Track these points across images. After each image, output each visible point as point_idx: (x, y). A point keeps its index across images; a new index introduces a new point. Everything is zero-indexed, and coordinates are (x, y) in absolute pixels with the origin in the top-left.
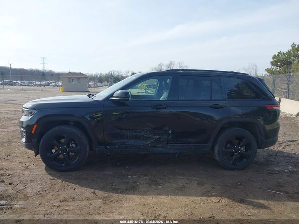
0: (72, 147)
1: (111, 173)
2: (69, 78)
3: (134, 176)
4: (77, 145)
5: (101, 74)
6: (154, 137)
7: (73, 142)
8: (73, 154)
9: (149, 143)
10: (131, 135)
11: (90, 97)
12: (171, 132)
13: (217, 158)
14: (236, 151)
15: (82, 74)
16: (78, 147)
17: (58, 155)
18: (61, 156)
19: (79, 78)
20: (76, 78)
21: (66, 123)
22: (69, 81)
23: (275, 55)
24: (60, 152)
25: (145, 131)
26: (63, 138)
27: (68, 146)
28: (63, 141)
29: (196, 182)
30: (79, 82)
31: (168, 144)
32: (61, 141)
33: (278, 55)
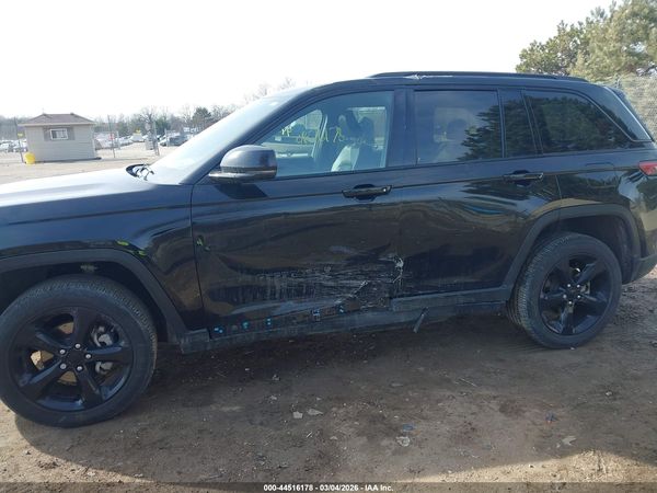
0: (103, 344)
1: (236, 408)
2: (46, 128)
3: (310, 412)
4: (116, 337)
5: (122, 116)
6: (355, 283)
7: (102, 329)
8: (107, 366)
9: (339, 302)
10: (284, 285)
11: (135, 175)
12: (401, 264)
13: (524, 322)
14: (571, 297)
15: (77, 117)
16: (122, 343)
17: (58, 378)
18: (69, 378)
19: (70, 128)
20: (62, 127)
21: (70, 270)
22: (46, 137)
23: (525, 51)
24: (63, 366)
25: (328, 269)
26: (68, 318)
27: (88, 344)
28: (67, 328)
29: (494, 405)
30: (71, 137)
31: (391, 298)
32: (62, 328)
33: (532, 50)
